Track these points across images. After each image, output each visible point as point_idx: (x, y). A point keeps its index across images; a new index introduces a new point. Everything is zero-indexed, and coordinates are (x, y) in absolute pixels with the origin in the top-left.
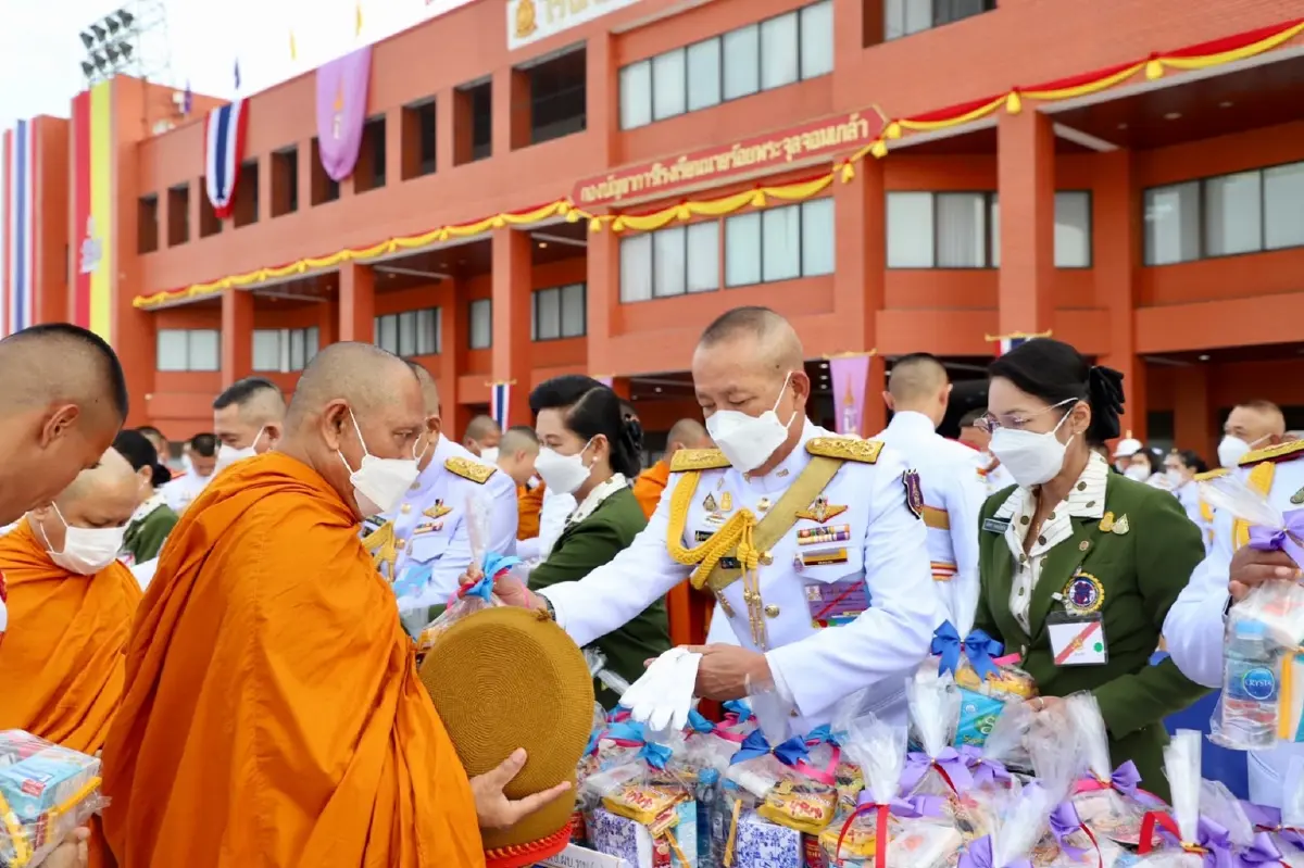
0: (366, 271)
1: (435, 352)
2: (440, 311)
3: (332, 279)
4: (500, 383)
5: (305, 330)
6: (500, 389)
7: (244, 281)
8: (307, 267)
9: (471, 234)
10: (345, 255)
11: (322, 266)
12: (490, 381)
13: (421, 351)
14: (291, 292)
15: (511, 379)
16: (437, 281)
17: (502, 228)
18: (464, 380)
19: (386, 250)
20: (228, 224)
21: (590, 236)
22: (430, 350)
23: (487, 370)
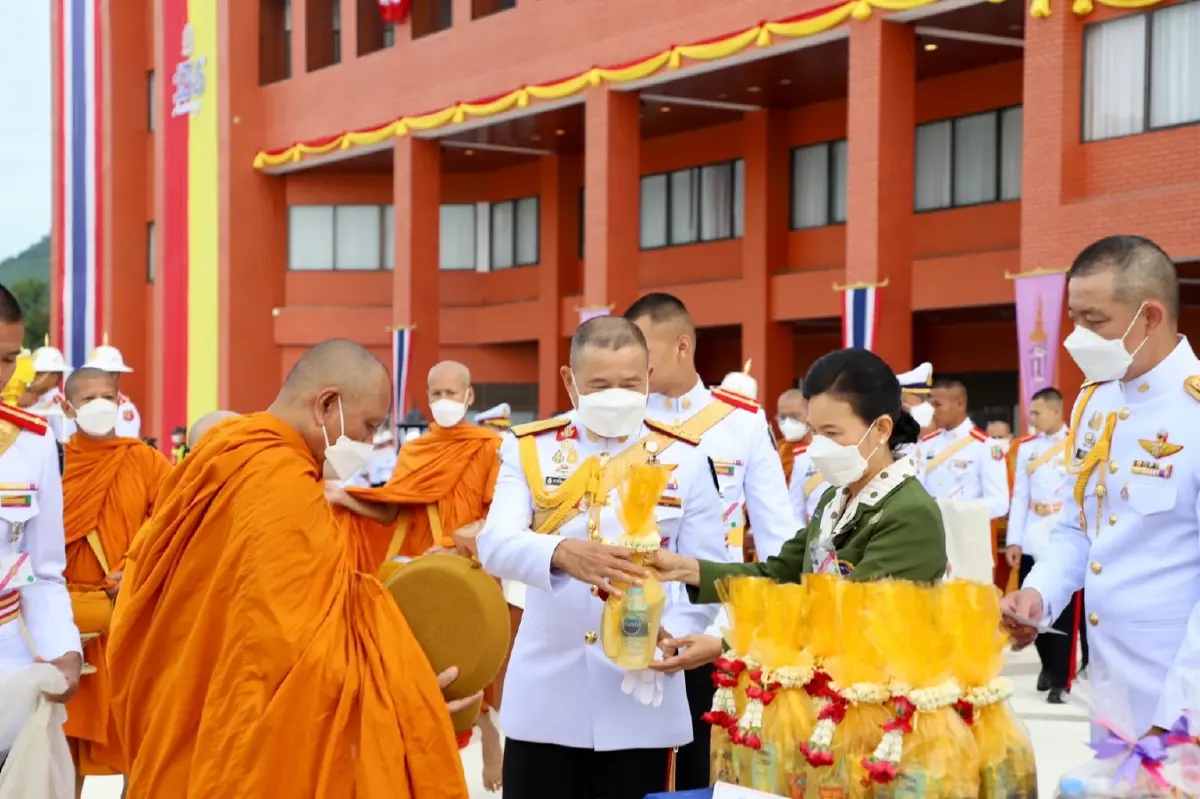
0: (627, 102)
1: (732, 235)
2: (740, 166)
3: (572, 118)
4: (860, 285)
5: (515, 202)
6: (860, 296)
7: (427, 125)
8: (531, 99)
9: (810, 32)
10: (594, 76)
11: (557, 96)
12: (842, 282)
13: (707, 235)
14: (491, 141)
15: (880, 279)
16: (739, 115)
17: (867, 20)
18: (783, 282)
19: (663, 67)
20: (402, 32)
21: (1030, 28)
22: (724, 232)
23: (838, 264)
